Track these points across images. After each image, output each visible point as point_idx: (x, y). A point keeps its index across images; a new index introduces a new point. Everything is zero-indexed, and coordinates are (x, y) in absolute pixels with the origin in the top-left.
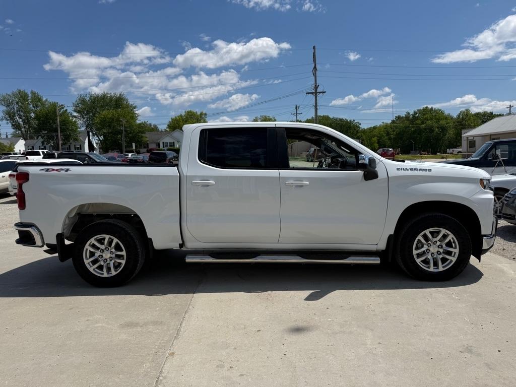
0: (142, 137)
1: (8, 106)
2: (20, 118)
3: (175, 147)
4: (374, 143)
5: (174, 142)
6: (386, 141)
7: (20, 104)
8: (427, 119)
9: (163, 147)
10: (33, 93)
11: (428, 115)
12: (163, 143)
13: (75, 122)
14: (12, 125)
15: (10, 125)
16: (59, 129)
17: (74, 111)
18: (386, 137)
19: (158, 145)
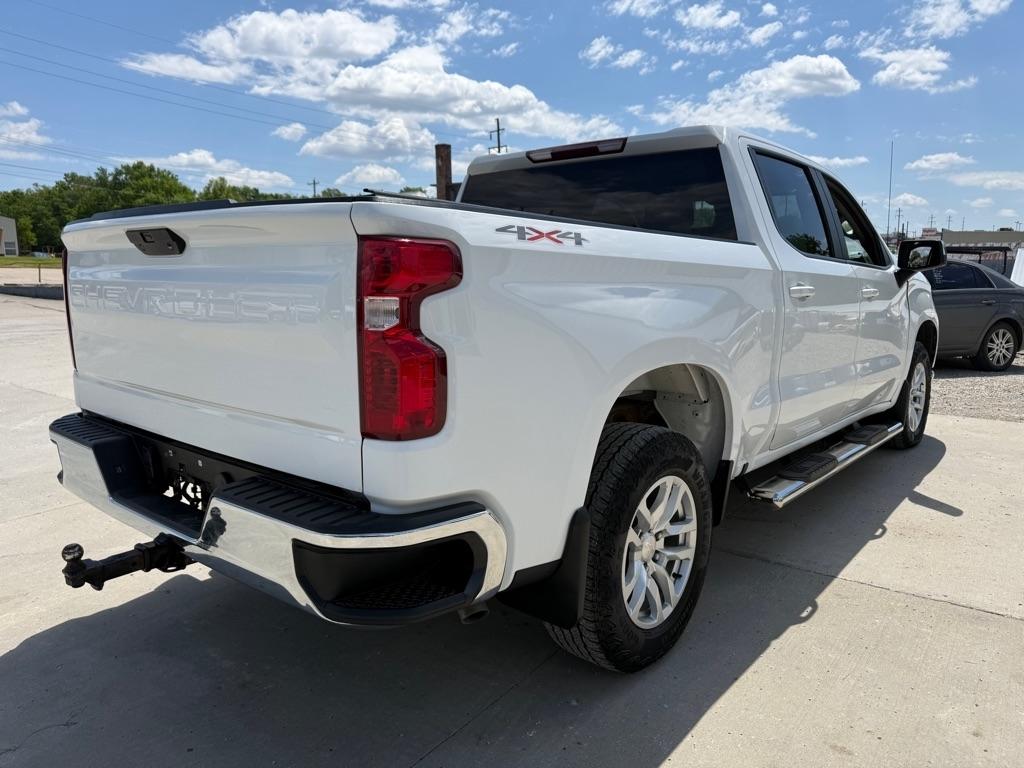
4: (25, 229)
6: (53, 227)
8: (145, 188)
11: (147, 180)
18: (53, 219)
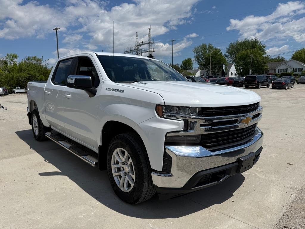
0: (264, 66)
1: (197, 53)
2: (202, 59)
3: (288, 72)
5: (287, 69)
7: (203, 51)
9: (279, 72)
10: (210, 45)
12: (279, 69)
13: (225, 59)
14: (198, 63)
15: (197, 63)
16: (210, 63)
17: (227, 53)
19: (275, 70)
